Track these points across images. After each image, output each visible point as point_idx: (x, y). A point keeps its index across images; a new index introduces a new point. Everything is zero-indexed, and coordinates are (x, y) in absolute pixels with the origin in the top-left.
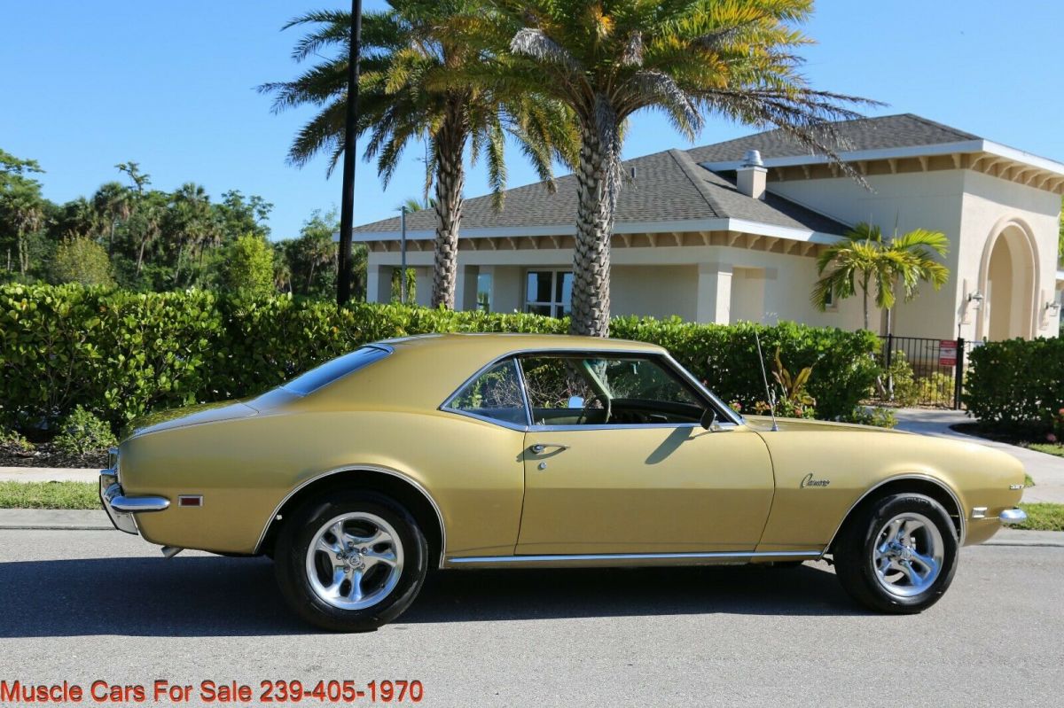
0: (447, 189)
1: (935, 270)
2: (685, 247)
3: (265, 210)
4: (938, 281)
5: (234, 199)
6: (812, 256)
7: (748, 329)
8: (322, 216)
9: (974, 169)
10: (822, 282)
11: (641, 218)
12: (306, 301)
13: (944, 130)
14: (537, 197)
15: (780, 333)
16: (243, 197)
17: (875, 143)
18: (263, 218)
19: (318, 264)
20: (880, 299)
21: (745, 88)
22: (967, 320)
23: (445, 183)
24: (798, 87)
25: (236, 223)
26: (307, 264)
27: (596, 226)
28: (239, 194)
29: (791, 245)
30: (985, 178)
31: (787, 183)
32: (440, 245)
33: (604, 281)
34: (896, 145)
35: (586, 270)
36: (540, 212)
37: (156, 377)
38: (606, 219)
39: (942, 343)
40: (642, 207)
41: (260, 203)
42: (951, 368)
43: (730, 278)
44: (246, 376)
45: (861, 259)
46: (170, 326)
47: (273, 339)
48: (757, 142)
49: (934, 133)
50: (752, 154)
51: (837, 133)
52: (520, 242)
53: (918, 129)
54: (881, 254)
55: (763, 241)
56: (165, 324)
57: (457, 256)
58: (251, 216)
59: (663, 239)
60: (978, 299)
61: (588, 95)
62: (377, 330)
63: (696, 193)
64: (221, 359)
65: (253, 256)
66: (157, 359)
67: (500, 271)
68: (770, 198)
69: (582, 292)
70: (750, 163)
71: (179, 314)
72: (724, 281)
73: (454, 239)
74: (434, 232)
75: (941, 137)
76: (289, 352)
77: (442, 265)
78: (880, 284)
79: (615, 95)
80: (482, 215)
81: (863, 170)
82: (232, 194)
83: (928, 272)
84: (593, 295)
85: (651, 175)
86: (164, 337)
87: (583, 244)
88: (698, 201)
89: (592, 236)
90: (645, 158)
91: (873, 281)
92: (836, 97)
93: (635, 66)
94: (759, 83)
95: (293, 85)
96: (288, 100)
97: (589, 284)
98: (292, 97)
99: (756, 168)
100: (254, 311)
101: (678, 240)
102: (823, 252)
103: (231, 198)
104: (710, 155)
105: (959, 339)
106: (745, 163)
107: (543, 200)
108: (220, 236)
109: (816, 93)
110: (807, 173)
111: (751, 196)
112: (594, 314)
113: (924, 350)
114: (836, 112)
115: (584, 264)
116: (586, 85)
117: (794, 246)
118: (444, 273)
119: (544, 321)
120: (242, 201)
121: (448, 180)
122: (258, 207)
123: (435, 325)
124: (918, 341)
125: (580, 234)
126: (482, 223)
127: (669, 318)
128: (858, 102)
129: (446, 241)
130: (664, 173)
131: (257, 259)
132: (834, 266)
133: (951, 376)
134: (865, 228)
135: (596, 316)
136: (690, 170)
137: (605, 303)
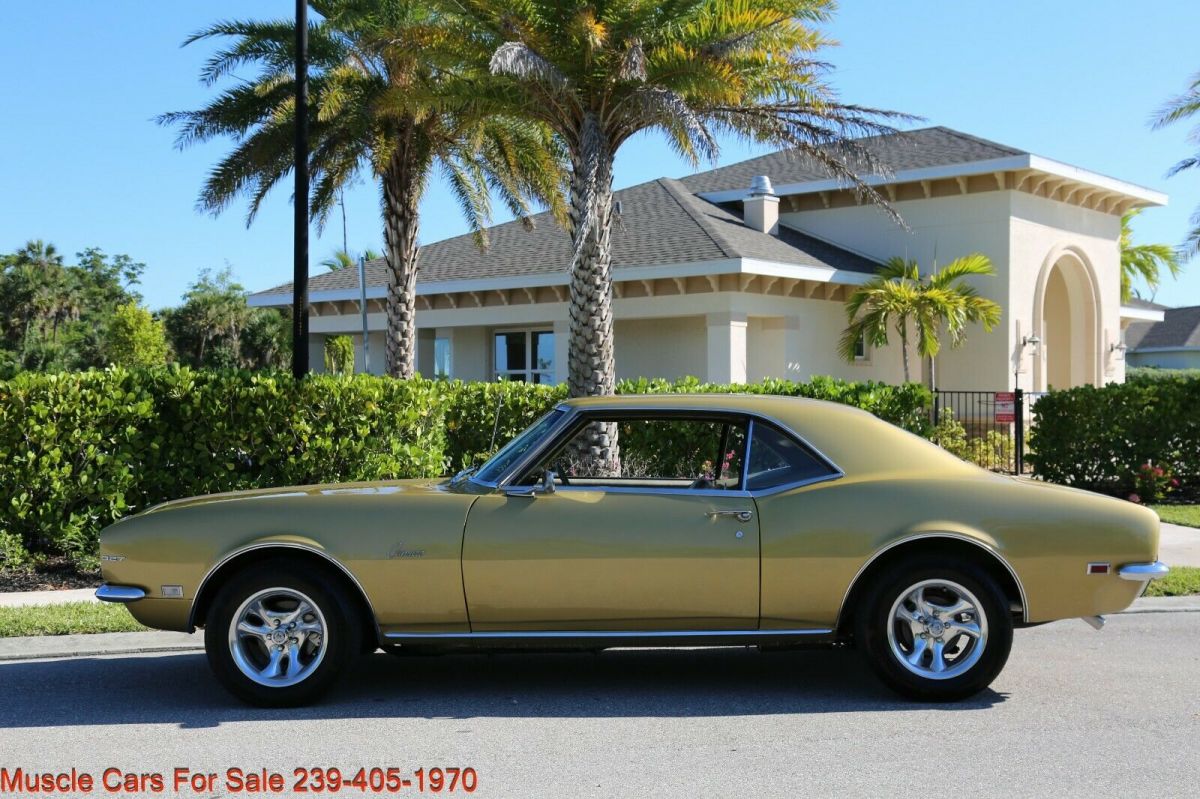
0: (399, 236)
1: (984, 309)
2: (689, 295)
3: (135, 272)
4: (990, 321)
5: (93, 259)
6: (839, 300)
7: (778, 387)
8: (212, 277)
9: (1021, 189)
10: (851, 329)
11: (635, 262)
12: (256, 376)
13: (984, 144)
14: (503, 240)
15: (816, 390)
16: (106, 257)
17: (904, 163)
18: (132, 282)
19: (211, 338)
20: (922, 346)
21: (759, 102)
22: (1022, 368)
23: (396, 229)
24: (824, 100)
25: (97, 289)
26: (197, 338)
27: (594, 272)
28: (99, 253)
29: (814, 287)
30: (1034, 199)
31: (804, 214)
32: (393, 304)
33: (607, 338)
34: (929, 164)
35: (584, 325)
36: (508, 260)
37: (75, 476)
38: (606, 263)
39: (997, 395)
40: (633, 249)
41: (128, 263)
42: (1009, 426)
43: (744, 330)
44: (186, 470)
45: (897, 301)
46: (90, 413)
47: (220, 424)
48: (763, 166)
49: (972, 149)
50: (760, 180)
51: (873, 159)
52: (486, 297)
53: (952, 145)
54: (920, 294)
55: (781, 283)
56: (82, 409)
57: (416, 317)
58: (117, 280)
59: (661, 286)
60: (1034, 343)
61: (578, 117)
62: (345, 407)
63: (698, 229)
64: (155, 450)
65: (138, 329)
66: (74, 455)
67: (460, 333)
68: (785, 233)
69: (582, 351)
70: (758, 192)
71: (99, 397)
72: (738, 332)
73: (411, 296)
74: (386, 288)
75: (982, 153)
76: (240, 439)
77: (397, 328)
78: (922, 329)
79: (611, 115)
80: (436, 266)
81: (892, 194)
82: (90, 253)
83: (976, 313)
84: (595, 355)
85: (640, 210)
86: (83, 427)
87: (580, 294)
88: (701, 239)
89: (590, 285)
90: (629, 189)
91: (912, 325)
92: (866, 111)
93: (638, 82)
94: (778, 95)
95: (202, 113)
96: (196, 133)
97: (589, 342)
98: (201, 129)
99: (766, 197)
100: (192, 390)
101: (680, 286)
102: (851, 295)
103: (89, 259)
104: (708, 184)
105: (1016, 390)
106: (753, 192)
107: (509, 245)
108: (79, 307)
109: (843, 107)
110: (825, 201)
111: (761, 231)
112: (597, 378)
113: (977, 405)
114: (869, 128)
115: (583, 318)
116: (575, 104)
117: (816, 289)
118: (400, 338)
119: (536, 389)
120: (104, 261)
121: (400, 225)
122: (126, 269)
123: (413, 398)
124: (969, 395)
125: (576, 282)
126: (438, 276)
127: (684, 379)
128: (892, 117)
129: (401, 299)
130: (655, 206)
131: (143, 333)
132: (866, 309)
133: (1009, 434)
134: (899, 263)
135: (600, 380)
136: (687, 203)
137: (609, 364)
